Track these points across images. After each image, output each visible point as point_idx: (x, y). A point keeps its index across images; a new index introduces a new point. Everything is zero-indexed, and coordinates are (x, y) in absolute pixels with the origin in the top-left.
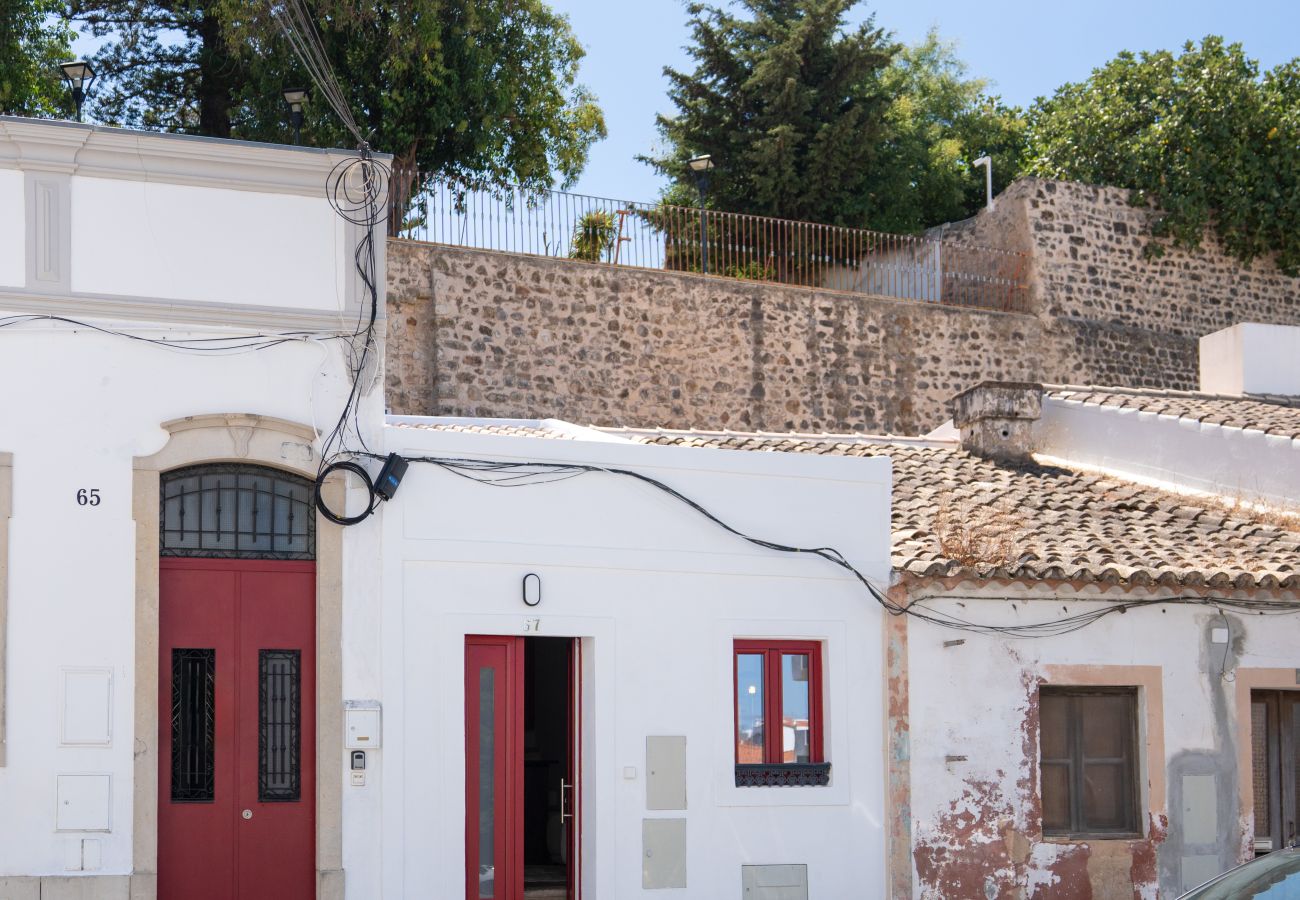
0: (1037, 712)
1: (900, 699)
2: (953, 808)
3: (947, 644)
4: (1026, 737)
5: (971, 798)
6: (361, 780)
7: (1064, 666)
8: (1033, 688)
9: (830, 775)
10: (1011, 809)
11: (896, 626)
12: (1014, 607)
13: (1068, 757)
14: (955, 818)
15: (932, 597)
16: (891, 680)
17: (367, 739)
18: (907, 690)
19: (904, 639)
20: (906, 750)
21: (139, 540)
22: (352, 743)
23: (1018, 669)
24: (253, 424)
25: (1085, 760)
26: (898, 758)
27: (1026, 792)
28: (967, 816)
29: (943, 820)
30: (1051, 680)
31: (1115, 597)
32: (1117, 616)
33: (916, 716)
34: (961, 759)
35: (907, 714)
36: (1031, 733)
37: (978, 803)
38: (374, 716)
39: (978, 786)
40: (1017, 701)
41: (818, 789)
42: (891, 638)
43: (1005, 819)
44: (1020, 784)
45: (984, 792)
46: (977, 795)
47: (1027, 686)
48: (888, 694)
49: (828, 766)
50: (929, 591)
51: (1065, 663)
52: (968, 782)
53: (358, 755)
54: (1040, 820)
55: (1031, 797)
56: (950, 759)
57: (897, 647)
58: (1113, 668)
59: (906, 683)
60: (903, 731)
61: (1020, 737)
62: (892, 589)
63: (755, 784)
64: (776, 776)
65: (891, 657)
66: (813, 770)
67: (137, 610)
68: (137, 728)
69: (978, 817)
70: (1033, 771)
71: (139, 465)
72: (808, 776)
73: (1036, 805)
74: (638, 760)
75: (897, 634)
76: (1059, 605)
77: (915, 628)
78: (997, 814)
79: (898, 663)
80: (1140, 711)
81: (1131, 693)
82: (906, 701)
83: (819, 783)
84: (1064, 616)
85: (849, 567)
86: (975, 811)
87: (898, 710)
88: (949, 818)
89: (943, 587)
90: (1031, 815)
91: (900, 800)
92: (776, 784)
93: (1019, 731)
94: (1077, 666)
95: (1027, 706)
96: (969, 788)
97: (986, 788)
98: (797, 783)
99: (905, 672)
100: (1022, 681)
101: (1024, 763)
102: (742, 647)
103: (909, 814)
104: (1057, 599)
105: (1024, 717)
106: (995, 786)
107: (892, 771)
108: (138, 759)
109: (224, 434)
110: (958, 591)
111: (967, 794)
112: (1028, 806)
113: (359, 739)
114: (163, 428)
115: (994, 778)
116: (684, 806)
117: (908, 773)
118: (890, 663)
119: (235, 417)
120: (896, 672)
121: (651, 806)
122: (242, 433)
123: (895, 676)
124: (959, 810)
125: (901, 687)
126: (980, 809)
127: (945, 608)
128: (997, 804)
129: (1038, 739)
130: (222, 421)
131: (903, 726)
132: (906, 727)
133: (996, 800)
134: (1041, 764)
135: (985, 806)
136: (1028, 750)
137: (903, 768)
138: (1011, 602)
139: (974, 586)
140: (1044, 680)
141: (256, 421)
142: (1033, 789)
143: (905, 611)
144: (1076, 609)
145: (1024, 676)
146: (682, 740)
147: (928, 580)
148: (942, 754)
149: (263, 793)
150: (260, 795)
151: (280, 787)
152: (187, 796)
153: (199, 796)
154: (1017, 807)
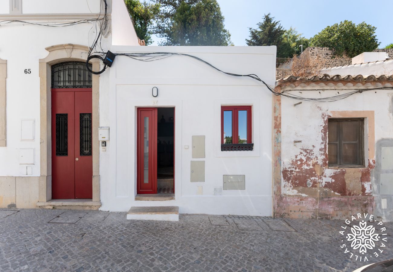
0: (327, 126)
1: (278, 123)
2: (296, 157)
3: (295, 105)
4: (323, 134)
5: (302, 155)
6: (104, 150)
7: (337, 112)
8: (326, 119)
9: (253, 147)
10: (317, 157)
11: (277, 100)
12: (320, 93)
13: (337, 141)
14: (297, 161)
15: (290, 90)
16: (275, 117)
17: (105, 138)
18: (280, 120)
19: (280, 104)
20: (280, 139)
21: (41, 82)
22: (101, 139)
23: (321, 113)
24: (72, 47)
25: (343, 142)
26: (277, 142)
27: (323, 152)
28: (301, 160)
29: (293, 161)
30: (332, 116)
31: (357, 88)
32: (359, 95)
33: (283, 128)
34: (299, 142)
35: (280, 128)
36: (325, 133)
37: (305, 156)
38: (107, 131)
39: (305, 150)
40: (319, 123)
41: (249, 152)
42: (275, 103)
43: (315, 161)
44: (321, 150)
45: (308, 152)
46: (305, 153)
47: (324, 118)
48: (274, 121)
49: (253, 145)
50: (289, 88)
51: (338, 110)
52: (302, 149)
53: (104, 143)
54: (327, 161)
55: (325, 154)
56: (295, 142)
57: (277, 106)
58: (356, 112)
59: (280, 118)
60: (279, 133)
61: (321, 135)
62: (276, 87)
63: (228, 150)
64: (235, 148)
65: (275, 110)
66: (249, 146)
67: (40, 103)
68: (41, 136)
69: (305, 160)
70: (325, 146)
71: (41, 62)
72: (246, 147)
73: (326, 157)
74: (190, 144)
75: (278, 102)
76: (337, 91)
77: (285, 101)
78: (312, 159)
79: (277, 111)
80: (365, 126)
81: (362, 120)
82: (280, 124)
83: (250, 150)
84: (338, 95)
85: (260, 80)
86: (304, 159)
87: (277, 126)
88: (295, 161)
89: (294, 86)
90: (324, 160)
91: (277, 155)
92: (235, 150)
93: (321, 133)
94: (342, 111)
95: (324, 124)
96: (302, 151)
97: (308, 151)
98: (242, 150)
99: (280, 114)
100: (322, 117)
101: (322, 143)
102: (224, 109)
103: (281, 160)
104: (335, 90)
105: (323, 128)
106: (311, 151)
107: (275, 146)
108: (41, 144)
109: (64, 51)
110: (299, 88)
111: (301, 153)
112: (323, 157)
113: (103, 138)
114: (46, 49)
115: (311, 148)
116: (205, 157)
117: (280, 146)
118: (275, 112)
119: (66, 45)
120: (277, 114)
121: (193, 157)
122: (69, 50)
123: (276, 116)
124: (298, 158)
125: (278, 119)
126: (306, 158)
127: (296, 93)
128: (312, 156)
129: (327, 135)
130: (62, 47)
131: (279, 132)
132: (280, 132)
133: (312, 155)
134: (328, 143)
135: (308, 157)
136: (324, 139)
137: (279, 145)
138: (318, 91)
139: (305, 85)
140: (330, 116)
141: (72, 46)
142: (325, 152)
143: (280, 94)
144: (342, 93)
145: (323, 115)
146: (204, 137)
147: (289, 83)
148: (293, 140)
149: (82, 153)
150: (80, 154)
151: (87, 152)
152: (60, 154)
153: (64, 154)
154: (319, 157)
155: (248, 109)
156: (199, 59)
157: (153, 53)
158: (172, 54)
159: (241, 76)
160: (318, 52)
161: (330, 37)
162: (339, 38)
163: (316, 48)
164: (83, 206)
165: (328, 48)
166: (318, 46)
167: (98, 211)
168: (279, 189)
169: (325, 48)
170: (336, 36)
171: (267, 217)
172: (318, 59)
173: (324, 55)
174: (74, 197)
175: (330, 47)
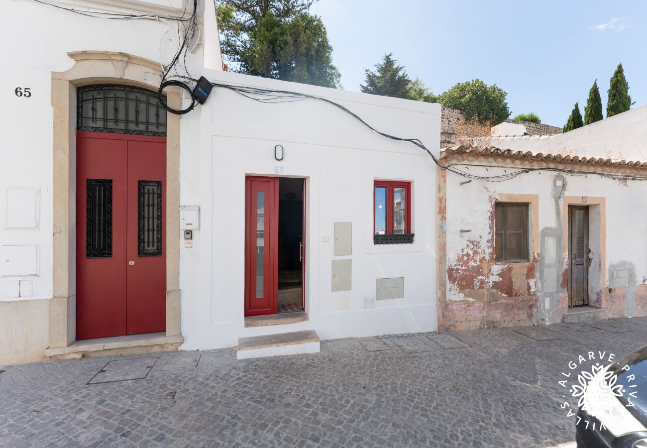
0: (494, 212)
1: (443, 206)
2: (463, 252)
3: (462, 184)
4: (491, 222)
5: (469, 248)
6: (190, 245)
7: (505, 194)
8: (493, 203)
9: (414, 239)
10: (484, 251)
11: (442, 176)
12: (487, 169)
13: (502, 231)
14: (463, 256)
15: (456, 164)
16: (439, 198)
17: (191, 224)
18: (445, 203)
19: (445, 181)
20: (445, 228)
21: (56, 117)
22: (183, 227)
23: (488, 195)
24: (126, 59)
25: (508, 232)
26: (442, 232)
27: (490, 245)
28: (468, 255)
29: (459, 257)
30: (500, 200)
31: (523, 167)
32: (525, 176)
33: (449, 214)
34: (468, 231)
35: (445, 213)
36: (492, 220)
37: (472, 249)
38: (196, 213)
39: (472, 242)
40: (486, 209)
41: (409, 245)
42: (439, 181)
43: (482, 256)
44: (488, 241)
45: (474, 245)
46: (472, 246)
47: (491, 202)
48: (438, 204)
49: (413, 235)
50: (454, 162)
51: (505, 193)
52: (469, 241)
53: (189, 234)
54: (495, 256)
55: (492, 247)
56: (462, 231)
57: (442, 184)
58: (522, 195)
59: (445, 200)
60: (444, 220)
61: (488, 222)
62: (441, 159)
63: (382, 243)
64: (391, 240)
65: (439, 189)
66: (408, 238)
67: (54, 156)
68: (55, 220)
69: (472, 255)
70: (493, 236)
71: (56, 78)
72: (405, 239)
73: (493, 250)
74: (330, 234)
75: (443, 179)
76: (504, 169)
77: (451, 177)
78: (479, 253)
79: (442, 191)
80: (529, 212)
81: (526, 205)
82: (445, 207)
83: (409, 242)
84: (505, 174)
85: (424, 148)
86: (471, 253)
87: (442, 211)
88: (461, 256)
89: (461, 159)
90: (491, 254)
91: (442, 248)
92: (391, 243)
93: (488, 220)
94: (509, 194)
95: (491, 210)
96: (469, 243)
97: (475, 243)
98: (400, 243)
99: (445, 195)
100: (489, 200)
101: (490, 233)
102: (378, 184)
103: (446, 255)
104: (503, 167)
105: (490, 214)
106: (479, 242)
107: (439, 237)
108: (55, 236)
109: (109, 64)
110: (466, 162)
111: (468, 246)
112: (491, 250)
113: (187, 224)
114: (69, 55)
115: (478, 239)
116: (351, 254)
117: (445, 237)
118: (439, 192)
119: (114, 54)
120: (441, 195)
121: (335, 255)
122: (120, 64)
123: (441, 197)
124: (465, 253)
125: (443, 201)
126: (473, 252)
127: (461, 168)
128: (479, 250)
129: (494, 223)
130: (105, 56)
131: (444, 218)
132: (445, 218)
133: (479, 248)
134: (495, 233)
135: (475, 251)
136: (491, 228)
137: (444, 236)
138: (486, 167)
139: (474, 159)
140: (497, 200)
141: (128, 59)
142: (492, 244)
143: (446, 168)
144: (509, 171)
145: (490, 198)
146: (351, 224)
147: (456, 155)
148: (459, 229)
149: (141, 252)
150: (139, 253)
151: (151, 249)
152: (95, 255)
153: (103, 254)
154: (486, 250)
155: (406, 186)
156: (344, 109)
157: (277, 92)
158: (307, 96)
159: (401, 139)
160: (448, 115)
161: (461, 98)
162: (471, 100)
163: (446, 109)
164: (146, 347)
165: (459, 111)
166: (449, 107)
167: (176, 352)
168: (444, 294)
169: (457, 110)
170: (467, 97)
171: (431, 333)
172: (449, 123)
173: (455, 120)
174: (125, 332)
175: (461, 110)
